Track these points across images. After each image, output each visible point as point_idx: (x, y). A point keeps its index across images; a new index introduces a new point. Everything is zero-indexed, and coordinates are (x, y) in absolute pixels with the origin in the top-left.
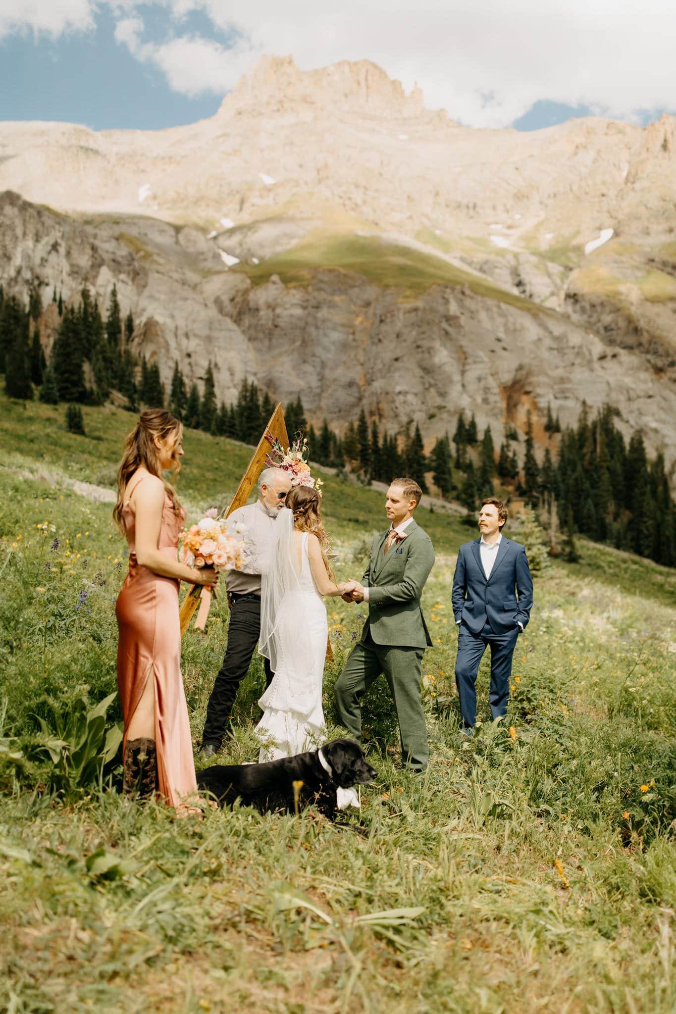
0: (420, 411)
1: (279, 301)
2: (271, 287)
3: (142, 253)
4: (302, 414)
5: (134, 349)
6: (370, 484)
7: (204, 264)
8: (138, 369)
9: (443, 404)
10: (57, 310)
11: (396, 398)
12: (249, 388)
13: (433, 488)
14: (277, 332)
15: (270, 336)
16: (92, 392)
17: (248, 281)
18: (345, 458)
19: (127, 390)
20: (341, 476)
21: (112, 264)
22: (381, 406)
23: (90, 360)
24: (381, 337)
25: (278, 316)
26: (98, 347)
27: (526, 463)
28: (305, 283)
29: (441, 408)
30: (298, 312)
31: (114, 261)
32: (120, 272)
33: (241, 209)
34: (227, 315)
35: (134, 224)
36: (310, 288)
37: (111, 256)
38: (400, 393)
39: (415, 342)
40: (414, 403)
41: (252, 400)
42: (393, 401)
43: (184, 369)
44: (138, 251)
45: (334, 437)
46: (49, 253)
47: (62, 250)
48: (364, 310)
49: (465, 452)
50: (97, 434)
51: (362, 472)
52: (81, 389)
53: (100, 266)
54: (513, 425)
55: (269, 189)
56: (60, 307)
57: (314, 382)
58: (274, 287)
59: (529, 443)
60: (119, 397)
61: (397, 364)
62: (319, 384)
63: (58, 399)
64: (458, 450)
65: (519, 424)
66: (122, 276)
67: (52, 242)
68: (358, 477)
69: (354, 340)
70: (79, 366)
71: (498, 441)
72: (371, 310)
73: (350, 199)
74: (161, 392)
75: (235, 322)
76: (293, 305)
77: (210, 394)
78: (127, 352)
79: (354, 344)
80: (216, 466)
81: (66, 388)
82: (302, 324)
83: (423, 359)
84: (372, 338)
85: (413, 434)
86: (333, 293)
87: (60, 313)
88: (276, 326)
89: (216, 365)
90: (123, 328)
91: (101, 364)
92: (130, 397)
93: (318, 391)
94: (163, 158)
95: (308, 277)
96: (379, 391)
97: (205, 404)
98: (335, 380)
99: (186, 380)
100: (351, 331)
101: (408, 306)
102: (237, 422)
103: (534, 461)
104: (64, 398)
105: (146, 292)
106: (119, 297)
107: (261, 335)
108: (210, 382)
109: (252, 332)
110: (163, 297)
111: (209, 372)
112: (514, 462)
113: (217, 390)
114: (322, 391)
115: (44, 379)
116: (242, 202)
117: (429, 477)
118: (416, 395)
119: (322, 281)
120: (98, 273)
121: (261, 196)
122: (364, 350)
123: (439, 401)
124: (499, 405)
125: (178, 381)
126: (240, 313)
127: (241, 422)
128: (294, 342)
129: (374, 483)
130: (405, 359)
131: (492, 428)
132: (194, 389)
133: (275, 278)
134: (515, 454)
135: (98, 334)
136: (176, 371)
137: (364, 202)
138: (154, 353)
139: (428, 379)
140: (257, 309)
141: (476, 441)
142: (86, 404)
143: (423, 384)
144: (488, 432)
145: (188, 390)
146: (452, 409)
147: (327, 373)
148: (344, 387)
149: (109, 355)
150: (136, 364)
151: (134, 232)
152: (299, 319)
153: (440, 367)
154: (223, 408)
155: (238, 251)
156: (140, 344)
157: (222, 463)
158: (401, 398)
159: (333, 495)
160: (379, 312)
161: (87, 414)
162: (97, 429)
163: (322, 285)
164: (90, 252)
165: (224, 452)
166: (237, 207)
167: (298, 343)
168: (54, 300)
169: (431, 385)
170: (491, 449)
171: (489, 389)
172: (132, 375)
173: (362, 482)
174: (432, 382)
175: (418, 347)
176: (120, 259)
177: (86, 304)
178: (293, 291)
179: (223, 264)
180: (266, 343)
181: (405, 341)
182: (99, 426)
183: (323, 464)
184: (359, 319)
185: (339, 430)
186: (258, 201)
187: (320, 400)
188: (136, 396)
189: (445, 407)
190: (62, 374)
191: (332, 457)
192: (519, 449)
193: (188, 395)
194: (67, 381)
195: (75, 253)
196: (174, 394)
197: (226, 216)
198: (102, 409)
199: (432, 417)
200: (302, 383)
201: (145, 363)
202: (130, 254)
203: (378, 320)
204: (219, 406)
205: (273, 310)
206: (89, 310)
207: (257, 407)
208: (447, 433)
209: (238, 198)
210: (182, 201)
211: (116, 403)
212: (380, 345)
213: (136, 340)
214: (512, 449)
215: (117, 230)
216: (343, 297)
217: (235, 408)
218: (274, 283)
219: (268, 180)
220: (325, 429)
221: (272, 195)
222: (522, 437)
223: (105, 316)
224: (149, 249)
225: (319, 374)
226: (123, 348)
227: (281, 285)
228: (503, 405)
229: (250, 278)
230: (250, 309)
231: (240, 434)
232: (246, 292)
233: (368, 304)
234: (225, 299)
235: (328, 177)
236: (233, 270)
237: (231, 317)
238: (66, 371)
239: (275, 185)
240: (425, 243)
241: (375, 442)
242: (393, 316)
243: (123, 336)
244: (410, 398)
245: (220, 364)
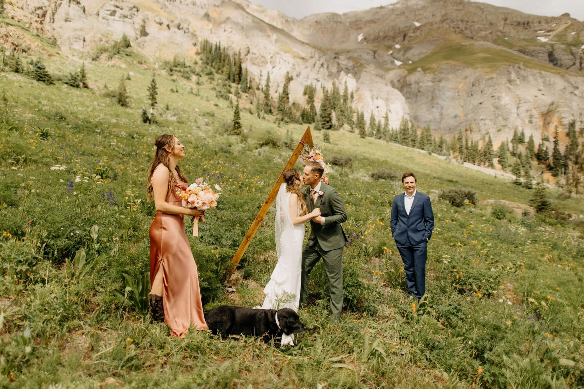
0: (493, 128)
1: (421, 80)
2: (417, 73)
3: (359, 64)
4: (430, 132)
5: (354, 106)
6: (462, 163)
7: (386, 66)
8: (355, 115)
9: (506, 124)
10: (322, 91)
11: (480, 122)
12: (404, 120)
13: (498, 166)
14: (419, 94)
15: (416, 96)
16: (335, 126)
17: (406, 72)
18: (451, 152)
19: (350, 124)
20: (448, 160)
21: (346, 70)
22: (471, 126)
23: (335, 111)
24: (473, 93)
25: (421, 87)
26: (338, 106)
27: (553, 153)
28: (434, 70)
29: (504, 126)
30: (430, 84)
31: (346, 68)
32: (349, 73)
33: (404, 39)
34: (396, 88)
35: (356, 52)
36: (436, 73)
37: (345, 67)
38: (482, 119)
39: (491, 94)
40: (490, 124)
41: (405, 126)
42: (478, 124)
43: (376, 113)
44: (357, 63)
45: (446, 142)
46: (320, 68)
47: (325, 66)
48: (464, 80)
49: (517, 147)
50: (336, 142)
51: (459, 158)
52: (330, 124)
53: (341, 71)
54: (546, 134)
55: (417, 28)
56: (324, 90)
57: (437, 116)
58: (419, 73)
59: (556, 143)
60: (346, 126)
61: (480, 106)
62: (440, 117)
63: (321, 128)
64: (513, 147)
65: (550, 133)
66: (350, 75)
67: (321, 63)
68: (457, 160)
69: (458, 95)
70: (330, 114)
71: (537, 141)
72: (468, 80)
73: (458, 28)
74: (364, 124)
75: (400, 91)
76: (428, 81)
77: (387, 124)
78: (351, 107)
79: (458, 97)
80: (386, 155)
81: (324, 124)
82: (432, 90)
83: (495, 103)
84: (468, 94)
85: (487, 139)
86: (448, 74)
87: (324, 92)
88: (419, 92)
89: (390, 111)
90: (349, 97)
91: (340, 113)
92: (351, 126)
93: (439, 120)
94: (369, 21)
95: (436, 67)
96: (471, 119)
97: (384, 129)
98: (448, 115)
99: (375, 118)
100: (457, 91)
101: (488, 77)
102: (398, 136)
103: (559, 152)
104: (323, 128)
105: (360, 81)
106: (348, 84)
107: (412, 96)
108: (387, 118)
109: (408, 95)
110: (367, 82)
111: (387, 114)
112: (546, 153)
113: (389, 122)
114: (441, 120)
115: (316, 120)
116: (405, 36)
117: (495, 161)
118: (491, 120)
119: (443, 69)
120: (340, 74)
121: (414, 32)
122: (464, 100)
123: (503, 123)
124: (538, 123)
125: (373, 119)
126: (402, 87)
127: (400, 136)
128: (428, 98)
129: (465, 163)
130: (485, 103)
131: (533, 135)
132: (379, 122)
133: (419, 69)
134: (547, 149)
135: (339, 100)
136: (372, 114)
137: (466, 28)
138: (362, 107)
139: (497, 112)
140: (410, 85)
141: (524, 142)
142: (333, 130)
143: (495, 114)
144: (531, 137)
145: (377, 122)
146: (511, 127)
147: (444, 111)
148: (452, 118)
149: (343, 109)
150: (355, 112)
151: (356, 55)
152: (431, 87)
153: (505, 106)
154: (392, 130)
155: (402, 59)
156: (356, 103)
157: (390, 154)
158: (483, 122)
159: (443, 168)
160: (472, 81)
161: (332, 134)
162: (337, 141)
163: (443, 71)
164: (336, 66)
165: (392, 149)
166: (402, 39)
167: (430, 98)
168: (321, 87)
169: (499, 115)
170: (533, 146)
171: (532, 115)
172: (352, 117)
173: (459, 163)
174: (500, 113)
175: (493, 97)
176: (349, 68)
177: (334, 88)
178: (428, 75)
179: (395, 65)
180: (414, 99)
181: (486, 94)
182: (337, 139)
183: (439, 154)
184: (462, 85)
185: (448, 139)
186: (412, 35)
187: (440, 125)
188: (354, 126)
189: (506, 126)
190: (323, 118)
191: (444, 151)
192: (550, 146)
193: (377, 125)
194: (324, 121)
195: (330, 67)
196: (371, 124)
197: (397, 43)
198: (338, 132)
199: (499, 130)
200: (431, 117)
201: (358, 112)
202: (354, 65)
203: (471, 85)
204: (391, 129)
205: (418, 84)
206: (336, 91)
207: (408, 129)
208: (507, 138)
209: (403, 34)
210: (377, 39)
211: (346, 129)
212: (472, 97)
213: (355, 102)
214: (545, 146)
215: (349, 55)
216: (453, 75)
217: (398, 130)
218: (419, 71)
219: (417, 24)
220: (441, 139)
221: (419, 31)
222: (552, 140)
223: (342, 93)
224: (362, 62)
225: (440, 112)
226: (349, 105)
227: (422, 72)
228: (541, 123)
229: (408, 70)
230: (407, 85)
231: (400, 141)
232: (405, 77)
233: (466, 78)
234: (395, 81)
235: (447, 19)
236: (399, 67)
237: (398, 89)
238: (325, 117)
239: (420, 26)
240: (499, 45)
241: (467, 144)
242: (479, 82)
243: (349, 101)
244: (487, 122)
245: (392, 111)
